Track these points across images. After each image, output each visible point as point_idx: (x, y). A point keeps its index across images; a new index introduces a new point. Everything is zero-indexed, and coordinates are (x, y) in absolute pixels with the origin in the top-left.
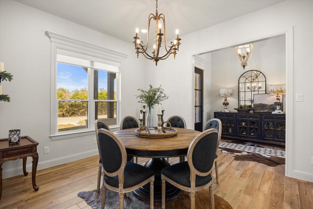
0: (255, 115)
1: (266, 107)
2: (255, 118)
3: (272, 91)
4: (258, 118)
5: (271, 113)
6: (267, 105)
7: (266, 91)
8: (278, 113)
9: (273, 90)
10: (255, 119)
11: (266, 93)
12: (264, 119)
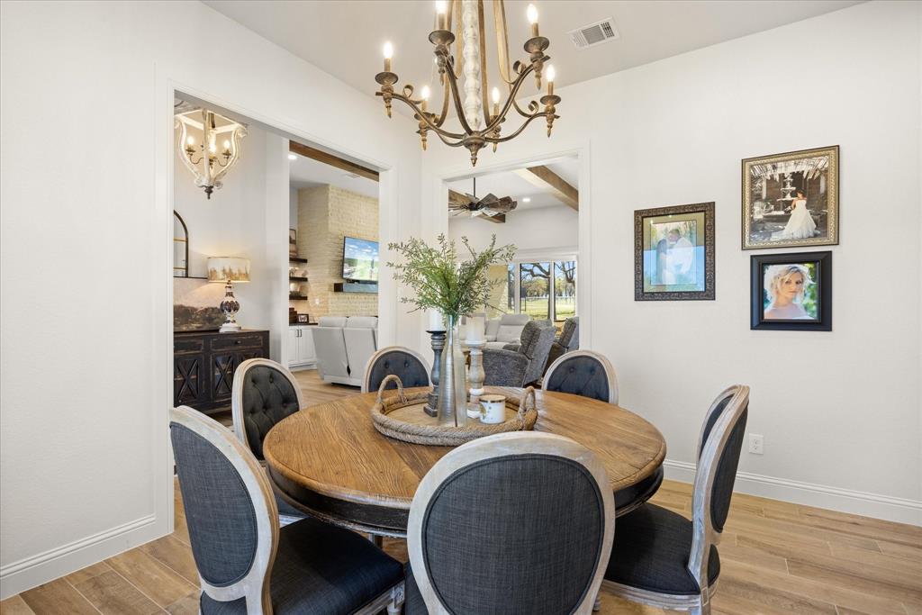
0: (192, 341)
1: (193, 317)
2: (192, 350)
3: (227, 271)
4: (198, 347)
5: (218, 330)
6: (196, 310)
7: (187, 269)
8: (237, 331)
9: (230, 270)
10: (192, 352)
11: (187, 277)
12: (214, 350)
